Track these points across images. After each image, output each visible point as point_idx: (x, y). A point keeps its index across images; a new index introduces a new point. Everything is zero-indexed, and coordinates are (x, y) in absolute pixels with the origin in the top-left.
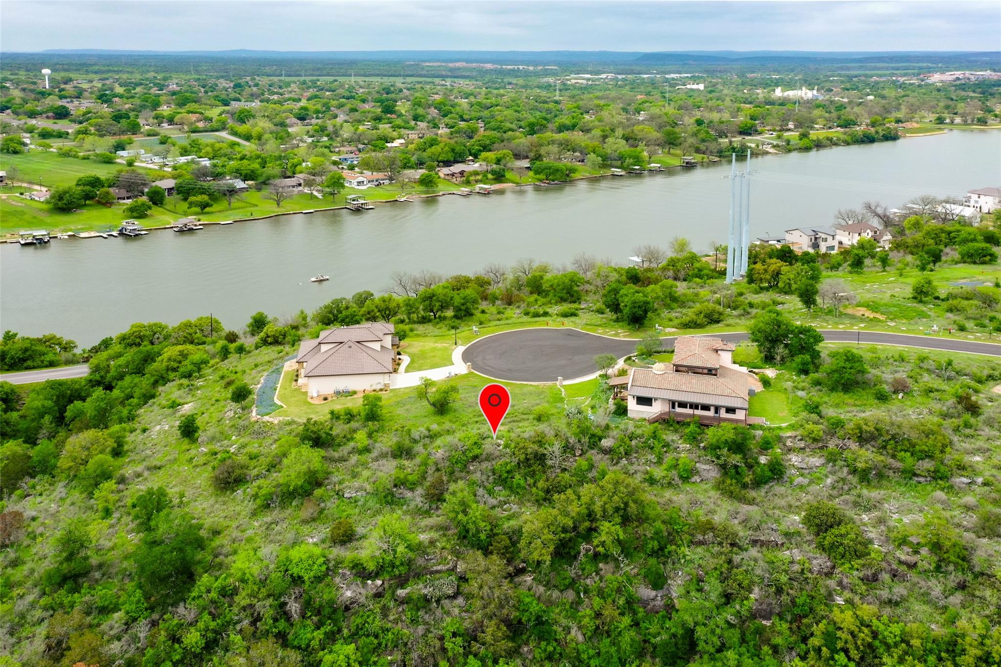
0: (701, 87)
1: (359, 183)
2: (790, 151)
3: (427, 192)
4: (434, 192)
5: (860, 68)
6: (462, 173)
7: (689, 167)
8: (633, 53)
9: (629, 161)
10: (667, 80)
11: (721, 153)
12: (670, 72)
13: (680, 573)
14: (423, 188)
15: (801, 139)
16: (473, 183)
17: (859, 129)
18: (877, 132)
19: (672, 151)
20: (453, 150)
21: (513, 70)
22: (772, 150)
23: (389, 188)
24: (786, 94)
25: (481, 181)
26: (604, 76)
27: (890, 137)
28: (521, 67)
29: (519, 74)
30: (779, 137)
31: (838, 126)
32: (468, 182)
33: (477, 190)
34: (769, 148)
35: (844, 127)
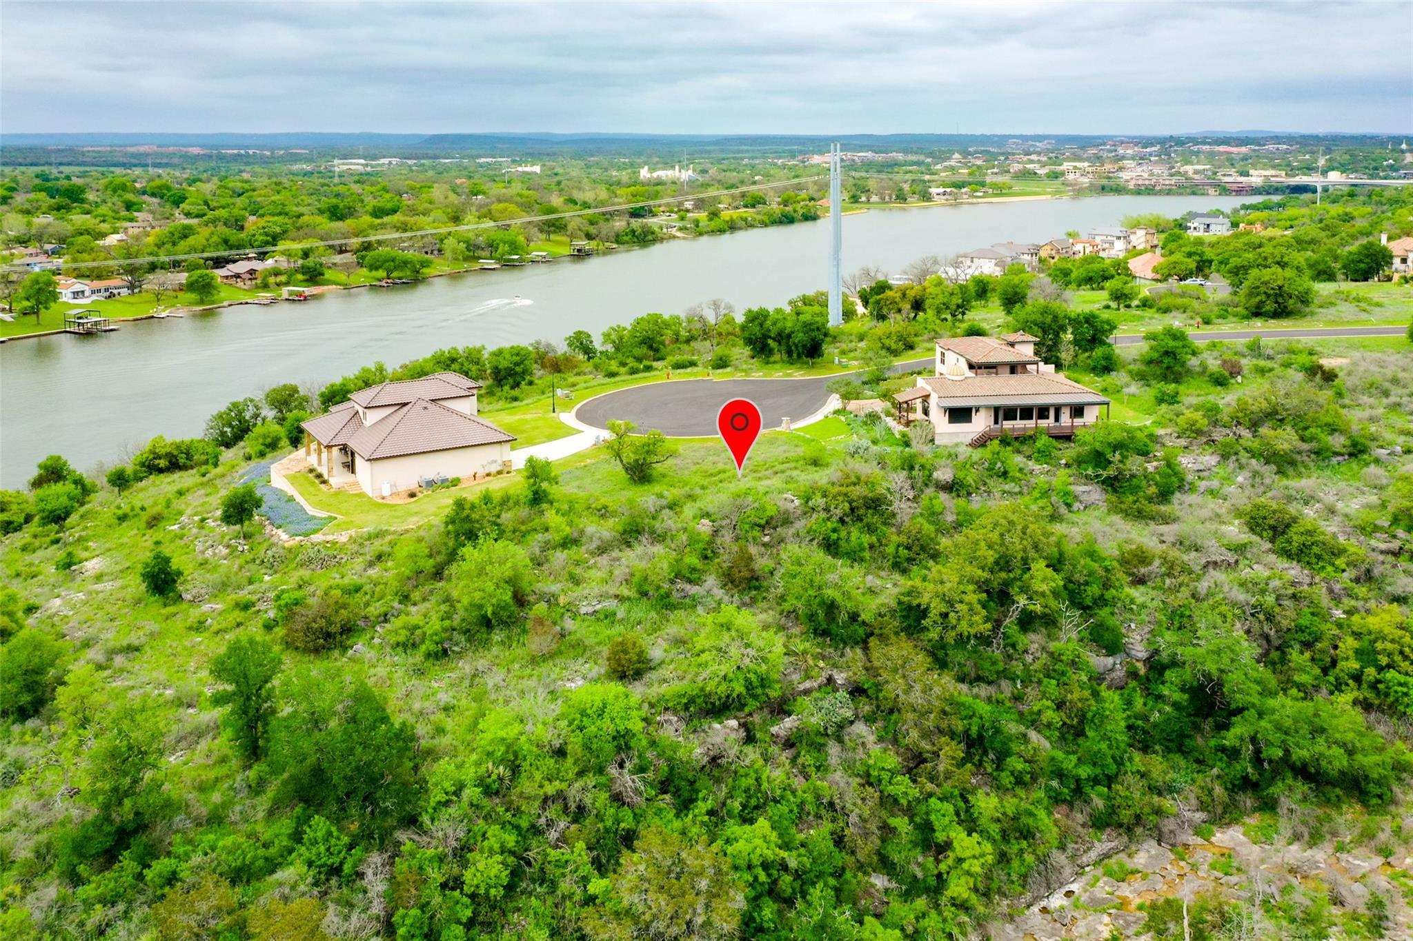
0: (537, 169)
1: (76, 294)
2: (701, 234)
3: (202, 302)
4: (213, 302)
5: (722, 151)
6: (252, 272)
7: (581, 255)
8: (414, 136)
9: (503, 248)
10: (481, 166)
11: (618, 239)
12: (480, 157)
13: (1133, 626)
14: (191, 297)
15: (711, 220)
16: (274, 286)
17: (775, 207)
18: (795, 211)
19: (553, 237)
21: (239, 155)
22: (679, 234)
23: (131, 299)
24: (655, 175)
25: (287, 284)
26: (382, 161)
27: (809, 218)
28: (251, 152)
29: (251, 160)
30: (682, 219)
31: (746, 206)
32: (265, 286)
33: (285, 296)
34: (674, 231)
35: (753, 206)
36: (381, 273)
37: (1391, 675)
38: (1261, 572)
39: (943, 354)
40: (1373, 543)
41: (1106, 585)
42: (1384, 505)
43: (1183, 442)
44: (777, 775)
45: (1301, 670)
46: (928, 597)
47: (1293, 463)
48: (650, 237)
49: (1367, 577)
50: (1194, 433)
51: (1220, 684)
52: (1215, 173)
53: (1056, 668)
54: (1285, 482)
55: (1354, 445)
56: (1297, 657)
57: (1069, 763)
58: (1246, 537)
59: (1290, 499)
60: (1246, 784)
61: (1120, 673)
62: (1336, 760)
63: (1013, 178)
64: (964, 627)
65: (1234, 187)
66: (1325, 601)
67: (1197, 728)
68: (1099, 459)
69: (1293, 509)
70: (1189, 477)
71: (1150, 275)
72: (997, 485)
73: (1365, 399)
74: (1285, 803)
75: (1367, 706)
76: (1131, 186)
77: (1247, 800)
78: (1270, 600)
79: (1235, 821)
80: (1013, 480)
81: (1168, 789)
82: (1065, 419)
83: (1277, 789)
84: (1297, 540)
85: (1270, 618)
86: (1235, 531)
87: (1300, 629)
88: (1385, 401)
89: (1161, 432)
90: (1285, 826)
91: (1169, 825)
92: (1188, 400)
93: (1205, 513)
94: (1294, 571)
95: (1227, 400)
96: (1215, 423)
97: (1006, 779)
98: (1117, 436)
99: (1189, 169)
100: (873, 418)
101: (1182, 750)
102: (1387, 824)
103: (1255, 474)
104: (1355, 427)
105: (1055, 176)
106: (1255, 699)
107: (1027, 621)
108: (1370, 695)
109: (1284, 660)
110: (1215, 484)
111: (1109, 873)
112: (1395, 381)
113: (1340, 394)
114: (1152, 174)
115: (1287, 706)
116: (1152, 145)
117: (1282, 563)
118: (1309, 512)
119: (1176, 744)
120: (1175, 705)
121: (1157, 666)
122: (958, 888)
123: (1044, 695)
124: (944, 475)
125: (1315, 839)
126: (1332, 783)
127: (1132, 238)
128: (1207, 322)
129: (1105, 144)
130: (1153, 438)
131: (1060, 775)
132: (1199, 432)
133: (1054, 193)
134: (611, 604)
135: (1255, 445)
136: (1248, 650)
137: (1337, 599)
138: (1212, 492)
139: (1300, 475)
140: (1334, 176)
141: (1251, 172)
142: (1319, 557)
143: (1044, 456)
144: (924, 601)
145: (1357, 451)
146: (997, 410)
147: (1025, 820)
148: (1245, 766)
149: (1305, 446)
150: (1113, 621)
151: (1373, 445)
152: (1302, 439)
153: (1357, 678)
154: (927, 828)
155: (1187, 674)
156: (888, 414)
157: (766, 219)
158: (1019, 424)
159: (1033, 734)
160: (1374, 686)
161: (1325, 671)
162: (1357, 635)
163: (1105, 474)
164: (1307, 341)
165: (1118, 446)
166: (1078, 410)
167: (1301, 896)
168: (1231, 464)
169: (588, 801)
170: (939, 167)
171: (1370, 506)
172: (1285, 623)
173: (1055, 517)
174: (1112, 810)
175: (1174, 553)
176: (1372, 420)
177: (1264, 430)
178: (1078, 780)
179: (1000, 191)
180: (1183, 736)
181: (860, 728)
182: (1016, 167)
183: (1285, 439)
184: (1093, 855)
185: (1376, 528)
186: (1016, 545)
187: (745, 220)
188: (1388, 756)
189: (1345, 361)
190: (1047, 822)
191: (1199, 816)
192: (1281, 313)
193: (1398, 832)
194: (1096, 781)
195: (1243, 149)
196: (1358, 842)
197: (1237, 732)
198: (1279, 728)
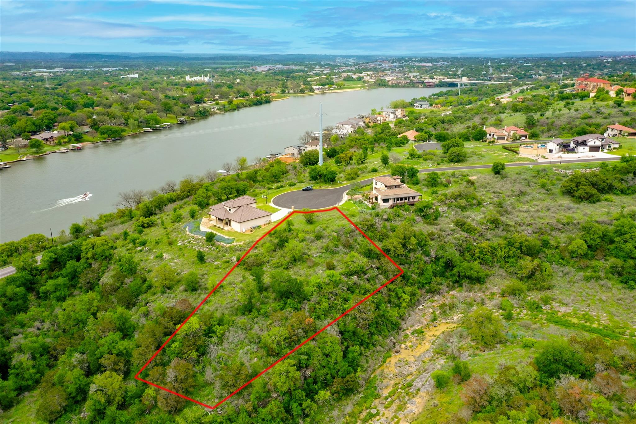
0: (136, 76)
2: (226, 111)
3: (37, 152)
4: (42, 152)
6: (51, 138)
7: (182, 124)
9: (152, 122)
11: (195, 115)
13: (432, 250)
14: (33, 150)
15: (229, 104)
16: (63, 144)
18: (261, 99)
19: (168, 115)
20: (34, 124)
22: (218, 112)
24: (193, 79)
25: (69, 142)
26: (57, 70)
27: (268, 102)
31: (240, 97)
32: (60, 144)
33: (71, 148)
34: (215, 110)
35: (243, 97)
36: (106, 136)
37: (486, 256)
38: (458, 235)
39: (376, 183)
40: (483, 227)
41: (426, 241)
42: (485, 217)
43: (439, 204)
44: (368, 286)
45: (468, 257)
46: (390, 247)
47: (465, 208)
48: (207, 114)
49: (481, 235)
50: (441, 201)
51: (452, 261)
52: (421, 77)
53: (417, 260)
54: (463, 213)
55: (479, 202)
56: (467, 254)
57: (421, 280)
58: (455, 227)
59: (464, 217)
60: (457, 282)
61: (429, 261)
62: (475, 274)
63: (344, 80)
64: (399, 253)
65: (428, 84)
66: (473, 241)
67: (446, 271)
68: (421, 210)
69: (465, 220)
70: (441, 213)
71: (413, 139)
72: (397, 219)
73: (481, 189)
74: (464, 284)
75: (481, 263)
76: (390, 83)
77: (456, 285)
78: (461, 242)
79: (454, 290)
80: (401, 217)
81: (441, 284)
82: (411, 200)
83: (463, 282)
84: (466, 227)
85: (461, 246)
86: (452, 226)
87: (467, 248)
88: (486, 190)
89: (434, 202)
90: (465, 289)
91: (441, 291)
92: (440, 192)
93: (445, 222)
94: (466, 235)
95: (449, 191)
96: (446, 199)
97: (409, 284)
98: (425, 204)
99: (411, 75)
100: (361, 202)
101: (443, 276)
102: (484, 286)
103: (456, 211)
104: (479, 198)
105: (360, 79)
106: (459, 263)
107: (411, 251)
108: (481, 261)
109: (463, 255)
110: (447, 215)
111: (430, 301)
112: (488, 184)
113: (475, 189)
114: (397, 78)
115: (465, 264)
116: (396, 62)
117: (463, 233)
118: (469, 220)
119: (442, 275)
120: (442, 266)
121: (437, 259)
122: (404, 304)
123: (414, 267)
124: (385, 217)
125: (470, 291)
126: (473, 280)
127: (396, 112)
128: (438, 164)
129: (377, 61)
130: (432, 204)
131: (419, 282)
132: (443, 201)
133: (361, 87)
134: (320, 254)
135: (456, 204)
136: (457, 253)
137: (475, 241)
138: (446, 217)
139: (466, 211)
140: (465, 79)
141: (435, 77)
142: (471, 231)
143: (407, 210)
144: (389, 248)
145: (479, 204)
146: (394, 199)
147: (414, 292)
148: (456, 278)
149: (468, 204)
150: (428, 249)
151: (483, 202)
152: (467, 202)
153: (479, 258)
154: (397, 294)
155: (444, 260)
156: (365, 201)
157: (251, 103)
158: (400, 202)
159: (413, 275)
160: (482, 259)
161: (472, 257)
162: (479, 248)
163: (422, 214)
164: (465, 171)
165: (425, 207)
166: (414, 198)
167: (468, 300)
168: (451, 209)
169: (337, 292)
170: (311, 73)
171: (482, 218)
172: (464, 247)
173: (412, 226)
174: (430, 289)
175: (440, 232)
176: (483, 195)
177: (458, 200)
178: (423, 283)
179: (340, 87)
180: (443, 273)
181: (380, 276)
182: (344, 74)
183: (463, 202)
184: (427, 298)
185: (483, 223)
186: (408, 234)
187: (243, 104)
188: (485, 273)
189: (476, 177)
190: (418, 292)
191: (447, 289)
192: (458, 161)
193: (486, 288)
194: (426, 283)
195: (430, 64)
196: (478, 291)
197: (455, 270)
198: (464, 269)
